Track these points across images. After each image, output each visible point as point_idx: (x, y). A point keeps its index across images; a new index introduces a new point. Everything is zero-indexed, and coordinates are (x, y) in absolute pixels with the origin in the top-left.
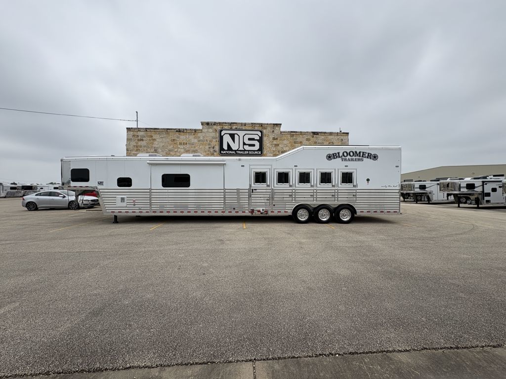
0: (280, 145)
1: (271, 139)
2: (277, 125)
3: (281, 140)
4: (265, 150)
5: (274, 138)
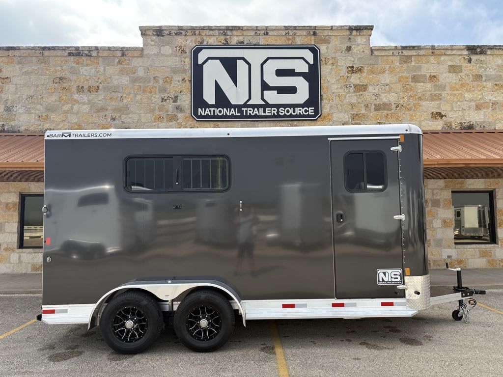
0: (370, 88)
1: (344, 72)
2: (359, 29)
3: (372, 72)
4: (327, 101)
5: (353, 67)
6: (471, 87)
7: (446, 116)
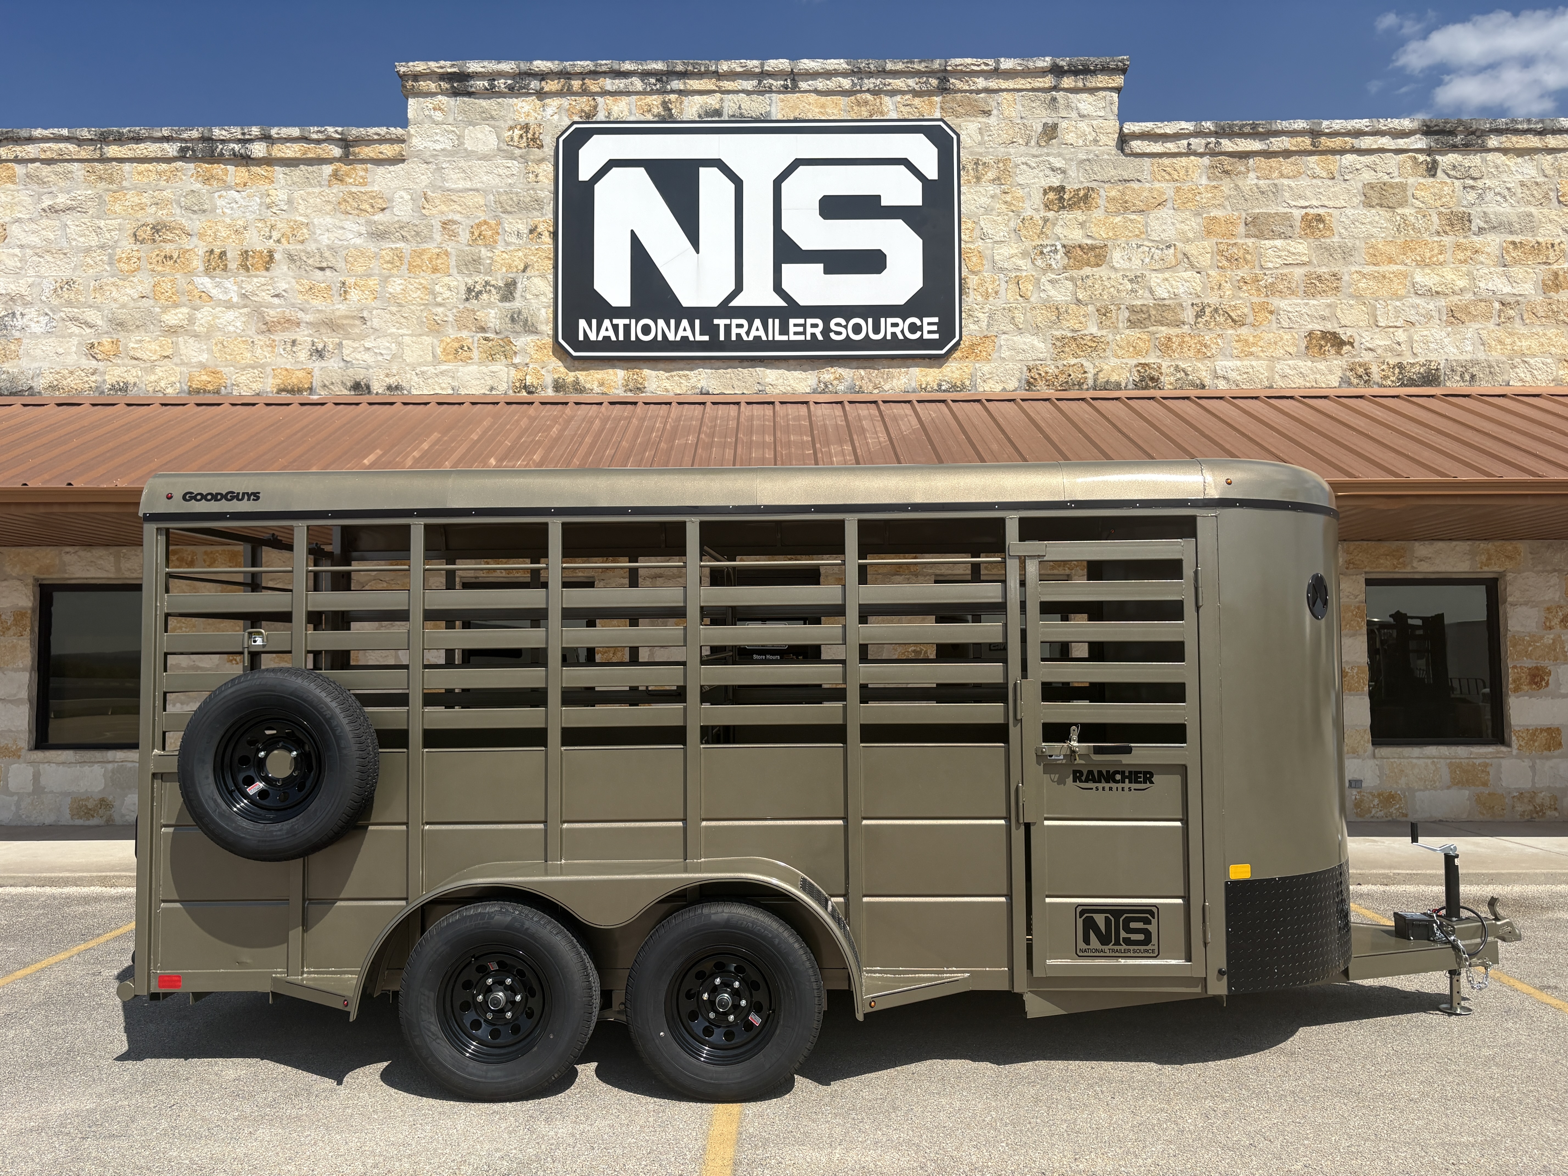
1: (1033, 204)
2: (1081, 69)
4: (979, 299)
5: (1062, 189)
6: (1436, 251)
7: (1351, 344)
